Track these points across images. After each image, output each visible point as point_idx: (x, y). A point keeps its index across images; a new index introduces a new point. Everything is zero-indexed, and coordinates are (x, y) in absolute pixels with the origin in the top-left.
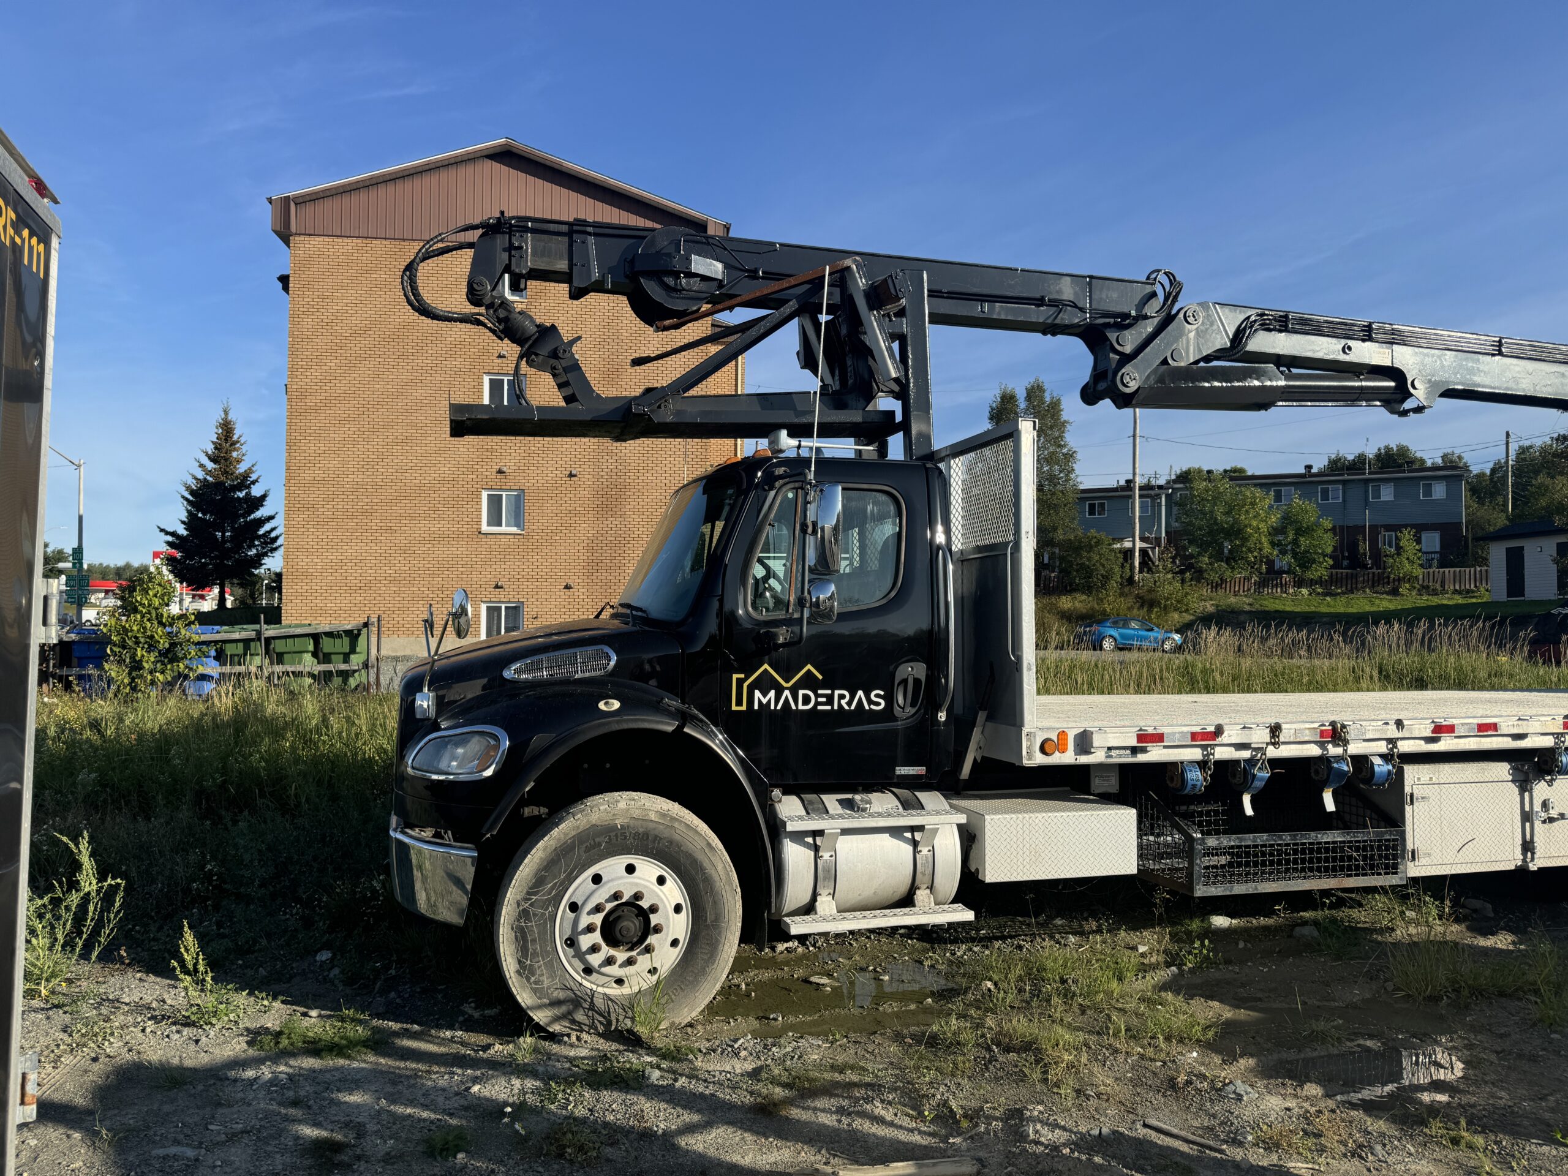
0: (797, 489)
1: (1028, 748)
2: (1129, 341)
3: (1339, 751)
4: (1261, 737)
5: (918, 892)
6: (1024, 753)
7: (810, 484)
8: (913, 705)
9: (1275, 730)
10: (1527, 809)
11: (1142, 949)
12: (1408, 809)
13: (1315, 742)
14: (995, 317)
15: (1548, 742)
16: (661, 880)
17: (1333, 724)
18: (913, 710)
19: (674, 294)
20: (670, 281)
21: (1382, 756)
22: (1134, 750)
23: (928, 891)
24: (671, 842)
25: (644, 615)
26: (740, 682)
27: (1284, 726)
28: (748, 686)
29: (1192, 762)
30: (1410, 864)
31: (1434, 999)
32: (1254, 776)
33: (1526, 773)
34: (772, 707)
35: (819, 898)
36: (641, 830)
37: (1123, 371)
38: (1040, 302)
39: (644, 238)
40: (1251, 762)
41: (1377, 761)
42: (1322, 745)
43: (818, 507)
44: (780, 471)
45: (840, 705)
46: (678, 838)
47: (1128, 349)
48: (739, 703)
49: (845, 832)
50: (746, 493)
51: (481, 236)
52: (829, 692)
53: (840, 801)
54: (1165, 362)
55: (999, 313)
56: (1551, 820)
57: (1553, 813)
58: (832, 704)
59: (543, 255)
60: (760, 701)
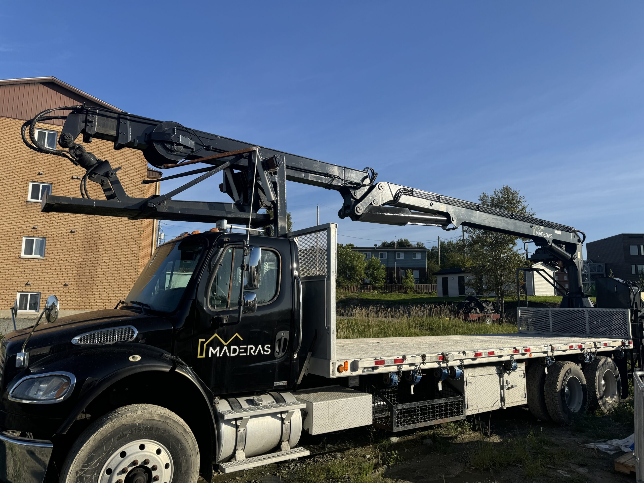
0: (233, 248)
1: (333, 370)
2: (359, 194)
3: (445, 365)
4: (418, 360)
5: (283, 443)
6: (331, 372)
7: (247, 246)
8: (283, 351)
9: (424, 357)
10: (502, 385)
11: (368, 456)
12: (465, 387)
13: (436, 362)
14: (309, 179)
15: (508, 358)
16: (159, 452)
17: (443, 354)
18: (283, 354)
19: (170, 152)
20: (169, 146)
21: (458, 366)
22: (373, 368)
23: (287, 442)
24: (165, 431)
25: (149, 308)
26: (203, 343)
27: (427, 355)
28: (207, 345)
29: (393, 372)
30: (466, 410)
31: (487, 470)
32: (416, 377)
33: (501, 370)
34: (218, 355)
35: (237, 452)
36: (149, 426)
37: (357, 206)
38: (326, 175)
39: (156, 125)
40: (415, 371)
41: (457, 368)
42: (438, 363)
43: (250, 257)
44: (226, 239)
45: (250, 352)
46: (169, 428)
47: (358, 198)
48: (201, 354)
49: (252, 417)
50: (209, 249)
51: (71, 113)
52: (245, 346)
53: (247, 401)
54: (371, 204)
55: (311, 178)
56: (509, 388)
57: (510, 386)
58: (246, 352)
59: (103, 126)
60: (212, 352)
